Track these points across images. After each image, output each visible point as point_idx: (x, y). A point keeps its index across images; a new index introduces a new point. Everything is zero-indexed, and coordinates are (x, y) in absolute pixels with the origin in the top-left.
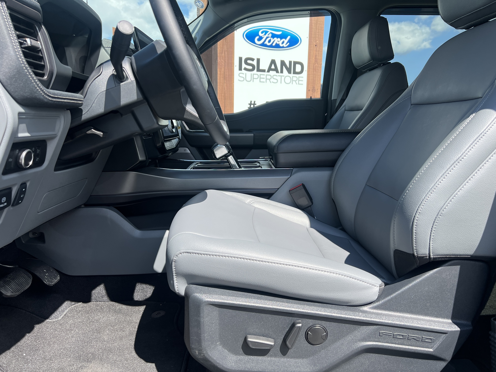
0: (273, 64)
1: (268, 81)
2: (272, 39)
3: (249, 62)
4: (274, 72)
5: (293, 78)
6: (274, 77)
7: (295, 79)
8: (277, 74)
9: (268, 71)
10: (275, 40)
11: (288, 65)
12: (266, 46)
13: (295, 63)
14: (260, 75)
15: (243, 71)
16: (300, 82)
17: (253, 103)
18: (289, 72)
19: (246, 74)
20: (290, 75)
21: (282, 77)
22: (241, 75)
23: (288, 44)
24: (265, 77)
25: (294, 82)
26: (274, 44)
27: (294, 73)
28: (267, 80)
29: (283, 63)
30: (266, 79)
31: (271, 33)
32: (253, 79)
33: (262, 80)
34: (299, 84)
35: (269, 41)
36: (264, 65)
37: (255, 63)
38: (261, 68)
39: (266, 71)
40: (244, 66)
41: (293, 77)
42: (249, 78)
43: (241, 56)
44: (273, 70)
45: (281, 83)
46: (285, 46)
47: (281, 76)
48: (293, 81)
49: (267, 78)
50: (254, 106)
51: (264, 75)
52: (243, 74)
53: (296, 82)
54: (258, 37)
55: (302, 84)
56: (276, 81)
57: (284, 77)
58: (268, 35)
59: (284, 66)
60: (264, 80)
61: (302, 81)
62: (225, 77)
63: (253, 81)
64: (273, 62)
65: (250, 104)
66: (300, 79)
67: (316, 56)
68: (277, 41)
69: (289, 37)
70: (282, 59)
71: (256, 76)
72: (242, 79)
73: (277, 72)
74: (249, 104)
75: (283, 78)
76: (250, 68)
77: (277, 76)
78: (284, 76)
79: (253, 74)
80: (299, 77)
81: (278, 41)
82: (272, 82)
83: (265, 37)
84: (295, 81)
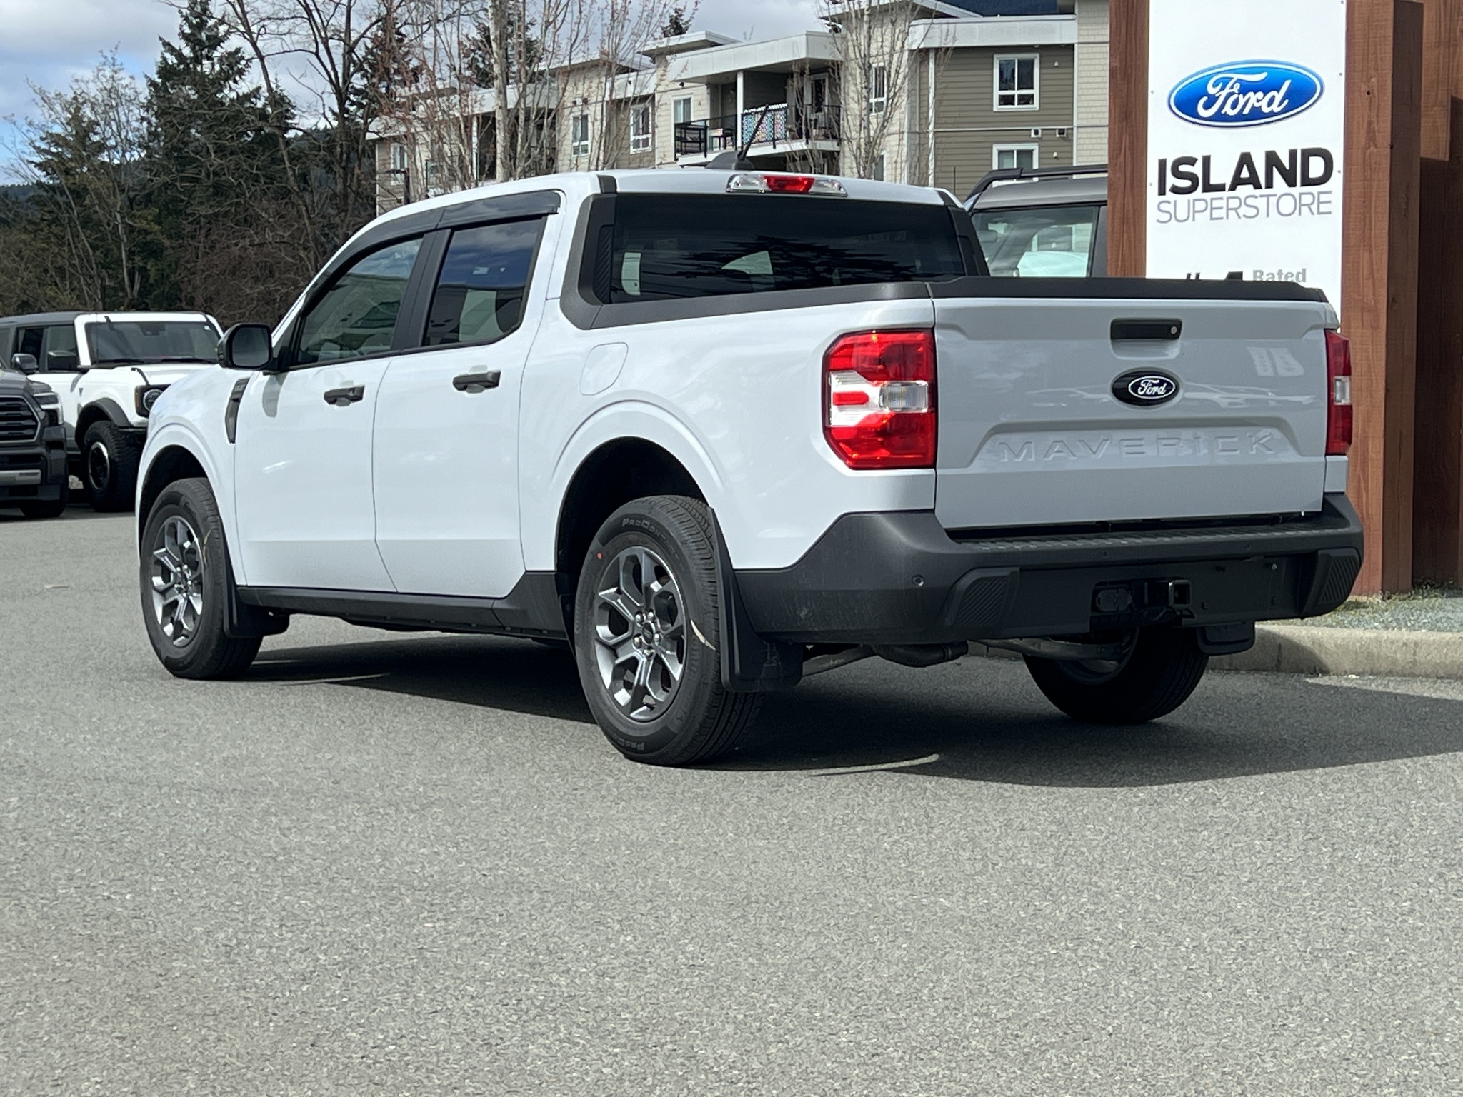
0: (1245, 167)
1: (1232, 213)
2: (1241, 96)
3: (1183, 168)
4: (1249, 189)
5: (1303, 196)
6: (1250, 201)
7: (1307, 199)
8: (1258, 192)
9: (1233, 188)
10: (1249, 99)
11: (1286, 162)
12: (1226, 118)
13: (1308, 154)
14: (1212, 200)
15: (1170, 196)
16: (1323, 208)
17: (1193, 277)
18: (1291, 183)
19: (1175, 202)
20: (1292, 190)
21: (1271, 198)
22: (1163, 206)
23: (1287, 101)
24: (1223, 203)
25: (1305, 209)
26: (1246, 111)
28: (1230, 212)
29: (1272, 159)
30: (1228, 209)
31: (1238, 81)
32: (1193, 212)
33: (1216, 214)
34: (1319, 213)
35: (1234, 106)
36: (1222, 172)
37: (1197, 170)
38: (1213, 181)
39: (1227, 187)
40: (1171, 180)
41: (1301, 194)
42: (1182, 214)
43: (1163, 157)
44: (1245, 182)
45: (1268, 215)
46: (1276, 110)
47: (1268, 196)
48: (1301, 205)
49: (1230, 206)
51: (1221, 198)
52: (1169, 202)
53: (1313, 207)
54: (1205, 99)
55: (1330, 213)
56: (1253, 212)
57: (1276, 198)
58: (1232, 87)
59: (1274, 169)
60: (1222, 213)
61: (1329, 202)
62: (1125, 217)
63: (1193, 220)
64: (1246, 160)
66: (1323, 198)
67: (1370, 123)
68: (1254, 100)
69: (1287, 84)
70: (1270, 149)
71: (1200, 206)
72: (1166, 217)
73: (1258, 186)
75: (1273, 200)
76: (1186, 183)
77: (1256, 197)
78: (1275, 195)
79: (1195, 200)
80: (1319, 193)
81: (1258, 101)
82: (1245, 216)
83: (1224, 94)
84: (1309, 205)
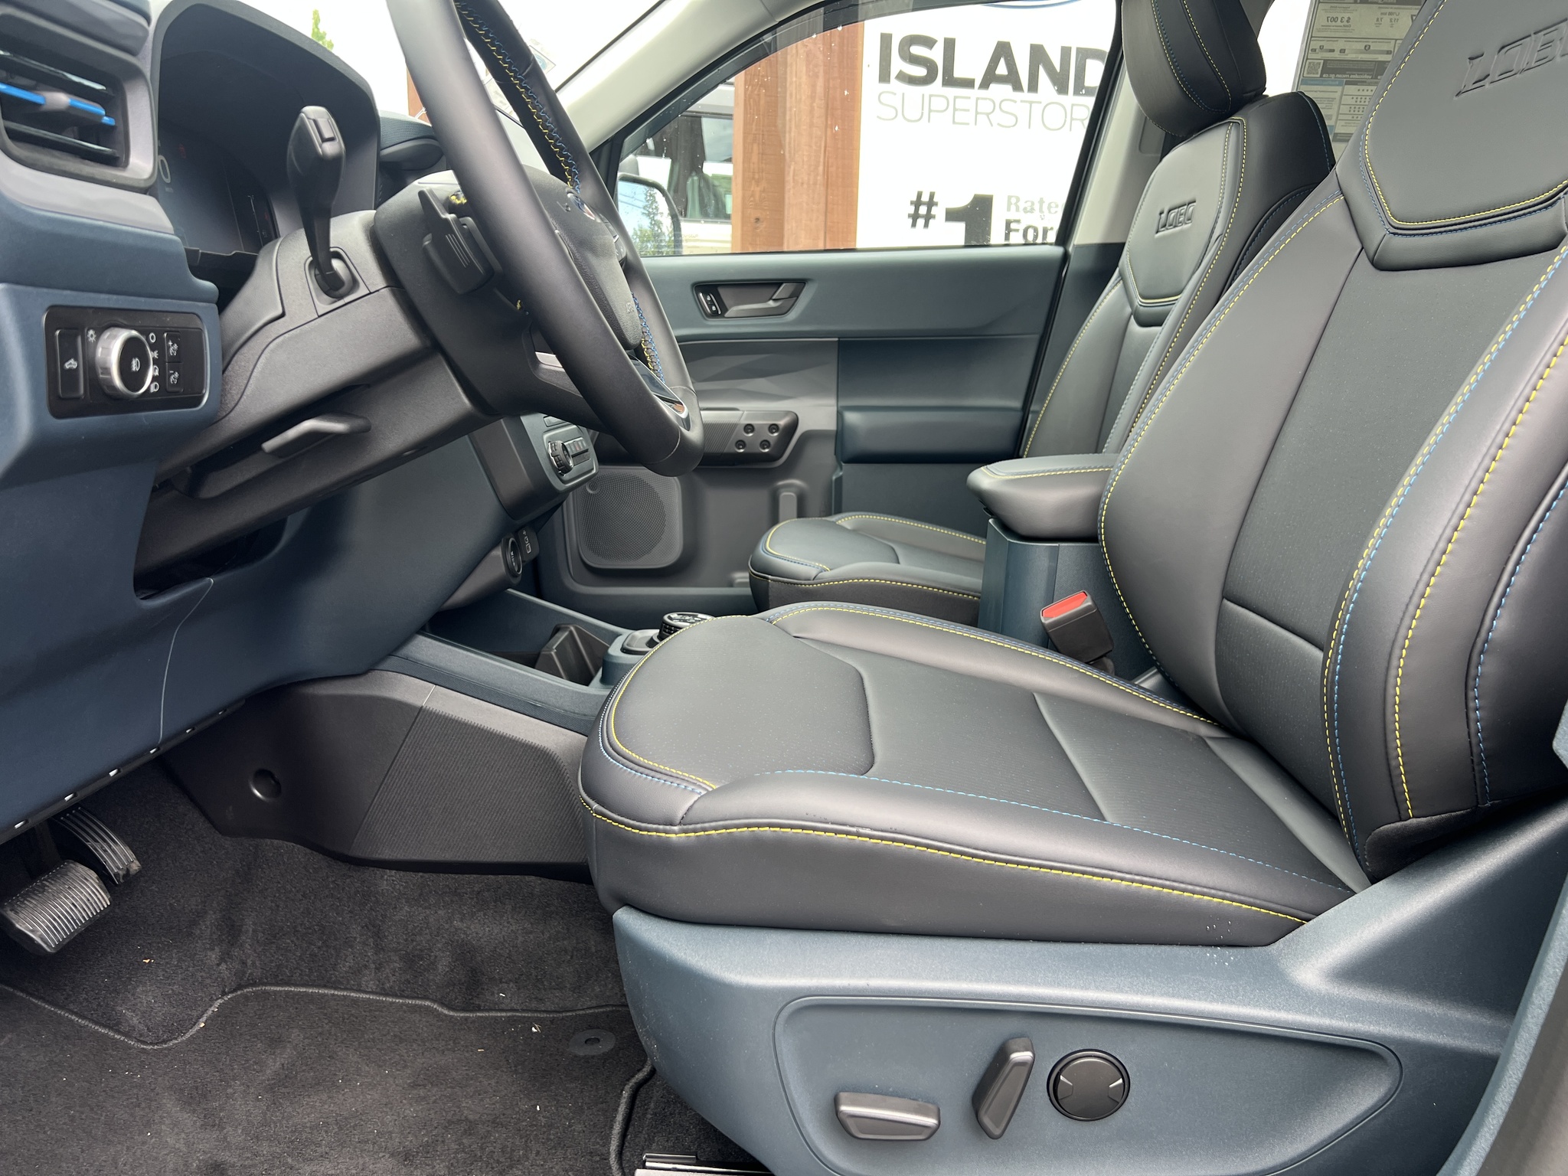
0: (1002, 60)
1: (982, 118)
3: (917, 50)
4: (1004, 90)
5: (1074, 108)
6: (1006, 106)
7: (1078, 112)
8: (1018, 95)
9: (985, 85)
11: (1056, 63)
13: (1085, 54)
14: (955, 98)
15: (895, 84)
17: (925, 198)
18: (1060, 83)
19: (903, 94)
20: (1062, 98)
21: (1034, 106)
22: (886, 99)
24: (970, 104)
25: (1075, 124)
27: (1077, 92)
28: (980, 117)
29: (1038, 54)
30: (977, 113)
32: (927, 112)
36: (971, 63)
37: (937, 55)
38: (958, 73)
39: (977, 84)
40: (898, 65)
41: (1073, 105)
42: (912, 112)
43: (886, 31)
44: (1001, 80)
45: (1030, 127)
47: (1031, 103)
48: (1072, 119)
49: (979, 111)
50: (929, 210)
51: (969, 98)
52: (895, 94)
57: (1041, 106)
59: (1041, 67)
60: (969, 118)
62: (830, 108)
63: (929, 121)
64: (1003, 50)
65: (917, 203)
70: (1037, 42)
71: (938, 104)
72: (890, 113)
73: (1018, 87)
74: (912, 203)
75: (1037, 109)
76: (920, 72)
77: (1015, 102)
78: (1041, 103)
79: (931, 96)
82: (998, 124)
